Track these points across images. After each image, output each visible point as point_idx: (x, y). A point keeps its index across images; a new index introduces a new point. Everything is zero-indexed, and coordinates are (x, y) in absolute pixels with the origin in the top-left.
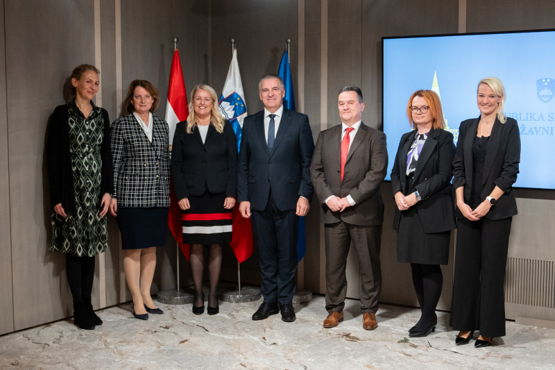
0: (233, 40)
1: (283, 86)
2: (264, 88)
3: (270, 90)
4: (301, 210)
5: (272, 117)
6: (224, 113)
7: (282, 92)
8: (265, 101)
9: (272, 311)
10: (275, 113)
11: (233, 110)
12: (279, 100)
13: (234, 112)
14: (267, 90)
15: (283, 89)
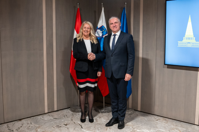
0: (102, 4)
1: (120, 21)
2: (111, 23)
3: (114, 23)
4: (127, 78)
5: (115, 35)
6: (98, 34)
7: (119, 24)
8: (112, 29)
9: (115, 122)
10: (116, 34)
11: (102, 33)
12: (118, 27)
13: (102, 34)
14: (112, 24)
15: (120, 23)
